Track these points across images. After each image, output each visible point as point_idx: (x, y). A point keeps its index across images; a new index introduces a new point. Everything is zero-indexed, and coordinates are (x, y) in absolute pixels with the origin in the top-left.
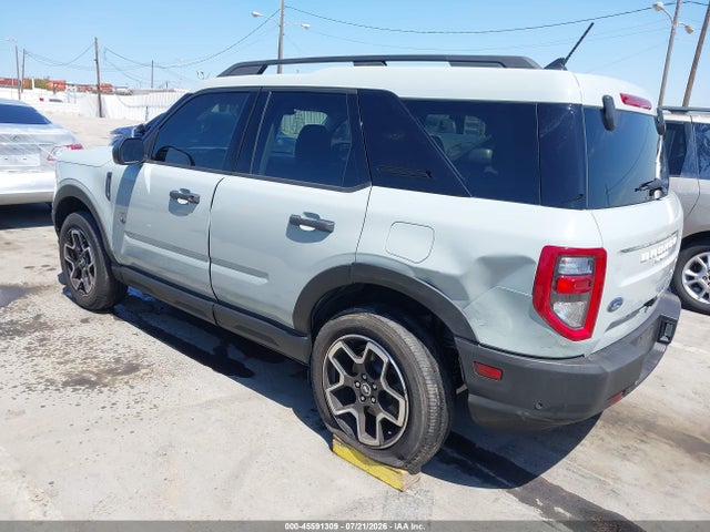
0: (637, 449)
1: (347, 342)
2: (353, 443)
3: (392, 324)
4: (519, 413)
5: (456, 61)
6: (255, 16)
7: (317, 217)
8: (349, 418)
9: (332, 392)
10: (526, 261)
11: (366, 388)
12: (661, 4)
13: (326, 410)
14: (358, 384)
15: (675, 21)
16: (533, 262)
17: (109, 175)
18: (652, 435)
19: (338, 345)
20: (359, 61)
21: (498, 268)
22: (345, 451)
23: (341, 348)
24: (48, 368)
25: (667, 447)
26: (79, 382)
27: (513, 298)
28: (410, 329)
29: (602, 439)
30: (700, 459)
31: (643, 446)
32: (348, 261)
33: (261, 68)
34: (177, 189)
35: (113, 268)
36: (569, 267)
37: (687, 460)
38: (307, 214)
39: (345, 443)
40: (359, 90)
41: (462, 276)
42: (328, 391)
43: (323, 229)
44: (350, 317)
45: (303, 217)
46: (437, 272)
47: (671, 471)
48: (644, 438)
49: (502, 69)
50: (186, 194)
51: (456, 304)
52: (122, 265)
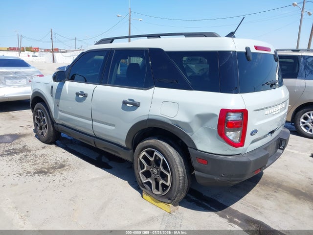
0: (273, 195)
1: (147, 152)
2: (150, 194)
3: (164, 143)
4: (215, 178)
5: (188, 35)
6: (118, 16)
7: (133, 100)
8: (149, 184)
9: (142, 173)
10: (214, 115)
11: (155, 171)
12: (296, 3)
13: (140, 181)
14: (152, 169)
15: (303, 10)
16: (216, 115)
17: (52, 87)
18: (280, 189)
19: (144, 153)
20: (149, 36)
21: (203, 118)
22: (147, 197)
23: (145, 155)
24: (28, 167)
25: (286, 194)
26: (40, 172)
27: (210, 131)
28: (171, 145)
29: (258, 191)
30: (299, 199)
31: (275, 194)
32: (146, 118)
33: (111, 40)
34: (79, 91)
35: (54, 125)
36: (232, 117)
37: (294, 199)
38: (129, 100)
39: (147, 194)
40: (149, 48)
41: (190, 123)
42: (140, 172)
43: (136, 105)
44: (147, 141)
45: (128, 101)
46: (180, 121)
47: (286, 204)
48: (276, 191)
49: (205, 38)
50: (82, 93)
51: (188, 134)
52: (58, 124)
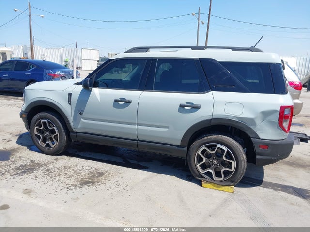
1: (207, 146)
2: (212, 181)
3: (226, 137)
5: (234, 49)
6: (16, 11)
7: (192, 104)
8: (209, 174)
9: (200, 166)
10: (276, 111)
11: (215, 162)
12: (194, 13)
13: (197, 172)
14: (211, 161)
15: (199, 20)
16: (278, 111)
17: (70, 95)
20: (193, 48)
22: (209, 185)
23: (204, 149)
27: (271, 123)
32: (210, 118)
34: (118, 98)
38: (187, 103)
39: (208, 182)
40: (199, 59)
41: (255, 118)
42: (198, 166)
43: (195, 108)
44: (209, 137)
45: (186, 104)
46: (246, 118)
49: (251, 52)
50: (122, 100)
51: (252, 127)
52: (76, 133)
